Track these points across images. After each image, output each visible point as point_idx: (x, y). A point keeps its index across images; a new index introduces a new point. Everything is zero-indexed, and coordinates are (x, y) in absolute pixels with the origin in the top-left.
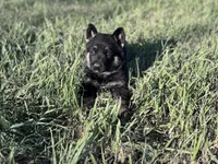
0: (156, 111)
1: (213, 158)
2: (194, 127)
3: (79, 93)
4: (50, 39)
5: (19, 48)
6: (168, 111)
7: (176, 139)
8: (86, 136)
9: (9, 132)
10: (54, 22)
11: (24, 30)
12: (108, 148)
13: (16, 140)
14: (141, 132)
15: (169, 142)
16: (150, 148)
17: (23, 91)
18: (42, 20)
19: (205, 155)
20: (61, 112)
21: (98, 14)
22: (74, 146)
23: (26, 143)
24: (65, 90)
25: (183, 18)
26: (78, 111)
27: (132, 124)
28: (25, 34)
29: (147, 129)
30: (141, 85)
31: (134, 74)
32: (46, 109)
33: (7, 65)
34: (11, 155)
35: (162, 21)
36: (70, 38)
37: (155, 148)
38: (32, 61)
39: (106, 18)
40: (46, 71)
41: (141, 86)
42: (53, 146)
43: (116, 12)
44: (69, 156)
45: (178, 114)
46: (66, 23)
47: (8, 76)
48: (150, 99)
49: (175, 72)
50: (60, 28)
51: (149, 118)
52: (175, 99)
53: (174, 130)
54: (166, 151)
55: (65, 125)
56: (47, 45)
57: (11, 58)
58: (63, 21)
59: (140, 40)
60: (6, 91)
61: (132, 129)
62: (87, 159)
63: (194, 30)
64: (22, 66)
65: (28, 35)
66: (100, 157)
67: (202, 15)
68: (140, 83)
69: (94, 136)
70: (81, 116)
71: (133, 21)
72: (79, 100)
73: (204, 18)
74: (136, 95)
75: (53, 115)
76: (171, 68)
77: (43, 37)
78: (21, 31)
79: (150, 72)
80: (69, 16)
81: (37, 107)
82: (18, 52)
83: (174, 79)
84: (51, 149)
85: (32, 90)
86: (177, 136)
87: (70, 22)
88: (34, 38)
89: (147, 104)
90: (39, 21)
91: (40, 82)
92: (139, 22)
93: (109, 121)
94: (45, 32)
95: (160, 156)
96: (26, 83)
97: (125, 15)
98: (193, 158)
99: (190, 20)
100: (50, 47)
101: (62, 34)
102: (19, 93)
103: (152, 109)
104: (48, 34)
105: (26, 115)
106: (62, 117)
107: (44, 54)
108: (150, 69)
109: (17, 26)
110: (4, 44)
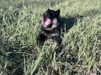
0: (73, 48)
1: (98, 70)
2: (90, 56)
3: (38, 39)
4: (25, 14)
5: (11, 18)
6: (78, 48)
7: (82, 61)
9: (4, 56)
10: (27, 7)
11: (14, 10)
12: (50, 64)
13: (8, 60)
14: (66, 57)
15: (78, 62)
16: (69, 65)
17: (12, 38)
18: (22, 6)
20: (29, 47)
21: (48, 3)
22: (34, 63)
24: (31, 38)
26: (37, 47)
27: (61, 54)
28: (14, 12)
29: (68, 56)
30: (67, 36)
31: (63, 31)
34: (5, 66)
35: (77, 7)
36: (34, 14)
38: (16, 24)
39: (52, 5)
40: (23, 29)
42: (25, 63)
43: (57, 3)
46: (33, 7)
47: (5, 31)
48: (70, 43)
49: (82, 30)
50: (30, 9)
51: (69, 51)
52: (82, 43)
53: (81, 57)
54: (76, 66)
55: (31, 53)
56: (23, 17)
57: (7, 22)
59: (66, 15)
60: (4, 38)
61: (61, 56)
62: (40, 69)
63: (92, 12)
64: (12, 26)
66: (46, 68)
69: (44, 58)
70: (38, 50)
71: (64, 7)
73: (97, 7)
74: (64, 40)
76: (81, 29)
78: (12, 10)
79: (71, 31)
80: (34, 4)
81: (18, 45)
82: (10, 20)
83: (82, 34)
85: (16, 37)
86: (82, 59)
87: (35, 7)
88: (18, 14)
89: (69, 45)
90: (20, 6)
91: (20, 34)
92: (67, 7)
93: (51, 52)
96: (13, 34)
97: (60, 4)
98: (89, 69)
99: (91, 7)
100: (25, 18)
101: (31, 12)
102: (10, 39)
103: (71, 47)
104: (24, 12)
105: (13, 49)
106: (29, 50)
107: (22, 21)
108: (71, 29)
109: (10, 8)
110: (4, 16)
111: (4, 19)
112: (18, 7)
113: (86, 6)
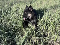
0: (44, 29)
2: (55, 33)
5: (7, 11)
6: (48, 29)
7: (50, 36)
8: (25, 35)
10: (16, 5)
11: (8, 7)
12: (31, 39)
13: (7, 36)
15: (48, 37)
16: (43, 38)
17: (8, 23)
19: (58, 40)
20: (18, 29)
21: (28, 2)
22: (22, 38)
24: (19, 23)
25: (52, 3)
27: (38, 32)
28: (8, 8)
29: (42, 33)
31: (38, 19)
32: (14, 28)
33: (3, 16)
36: (20, 9)
37: (45, 38)
38: (10, 15)
39: (30, 3)
40: (14, 18)
42: (17, 38)
43: (33, 2)
45: (50, 29)
47: (4, 19)
48: (43, 25)
49: (50, 18)
50: (18, 6)
51: (43, 30)
52: (50, 25)
53: (50, 34)
54: (47, 39)
55: (20, 32)
56: (14, 11)
58: (19, 4)
61: (38, 33)
63: (55, 6)
64: (8, 16)
65: (9, 8)
67: (57, 2)
68: (40, 21)
69: (28, 35)
71: (38, 4)
72: (23, 26)
73: (57, 3)
75: (16, 30)
77: (13, 9)
78: (7, 7)
79: (43, 18)
80: (20, 3)
81: (12, 27)
82: (6, 13)
83: (49, 20)
85: (11, 23)
86: (50, 35)
88: (11, 9)
89: (42, 27)
90: (12, 4)
91: (13, 21)
93: (32, 31)
94: (14, 7)
95: (46, 41)
96: (9, 21)
98: (55, 41)
99: (54, 4)
101: (18, 8)
104: (14, 8)
105: (9, 30)
107: (13, 13)
111: (3, 12)
112: (10, 5)
113: (51, 3)
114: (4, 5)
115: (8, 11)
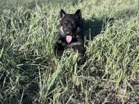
0: (99, 59)
4: (39, 17)
5: (21, 22)
6: (106, 60)
8: (58, 70)
10: (41, 7)
11: (24, 11)
12: (70, 78)
13: (20, 73)
14: (90, 70)
17: (22, 47)
18: (35, 5)
20: (44, 58)
21: (68, 2)
23: (25, 75)
24: (47, 47)
26: (54, 59)
27: (84, 66)
28: (24, 13)
31: (88, 38)
32: (36, 57)
33: (14, 32)
34: (17, 80)
35: (107, 7)
36: (51, 16)
38: (28, 30)
39: (73, 5)
40: (37, 36)
41: (91, 45)
42: (40, 77)
44: (49, 80)
46: (49, 7)
47: (15, 38)
48: (96, 53)
49: (112, 37)
50: (45, 10)
51: (95, 63)
52: (111, 53)
53: (108, 70)
55: (47, 66)
56: (37, 21)
57: (16, 28)
58: (47, 6)
59: (93, 18)
60: (14, 47)
61: (85, 69)
62: (58, 83)
63: (127, 13)
64: (23, 32)
65: (26, 14)
66: (65, 83)
69: (63, 71)
70: (56, 62)
71: (90, 7)
74: (89, 50)
75: (40, 61)
76: (110, 35)
77: (35, 16)
78: (22, 12)
80: (50, 3)
81: (31, 56)
82: (20, 24)
84: (39, 79)
86: (110, 73)
87: (51, 7)
88: (29, 16)
89: (94, 55)
90: (32, 6)
92: (94, 7)
94: (36, 13)
96: (25, 42)
98: (117, 85)
99: (125, 7)
100: (39, 22)
101: (46, 14)
103: (97, 58)
105: (25, 60)
106: (45, 62)
107: (35, 26)
108: (98, 36)
109: (20, 9)
110: (12, 19)
111: (12, 23)
112: (29, 8)
113: (119, 4)
114: (15, 8)
115: (23, 21)
